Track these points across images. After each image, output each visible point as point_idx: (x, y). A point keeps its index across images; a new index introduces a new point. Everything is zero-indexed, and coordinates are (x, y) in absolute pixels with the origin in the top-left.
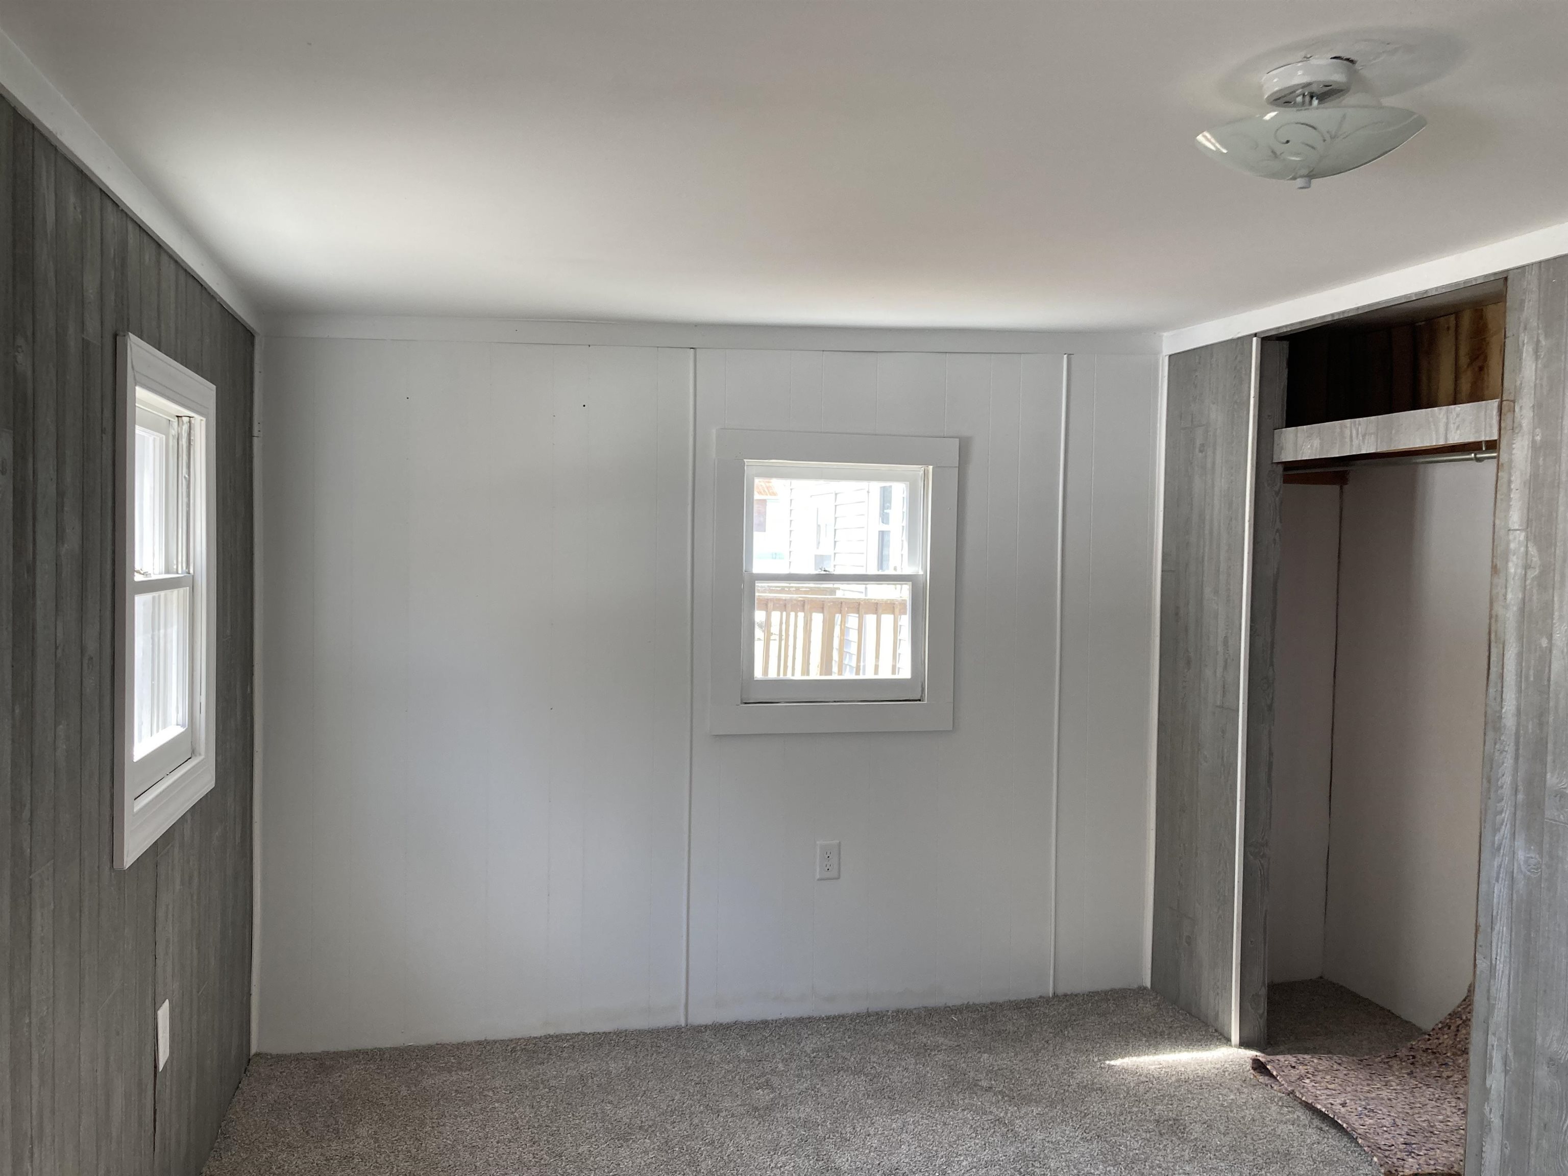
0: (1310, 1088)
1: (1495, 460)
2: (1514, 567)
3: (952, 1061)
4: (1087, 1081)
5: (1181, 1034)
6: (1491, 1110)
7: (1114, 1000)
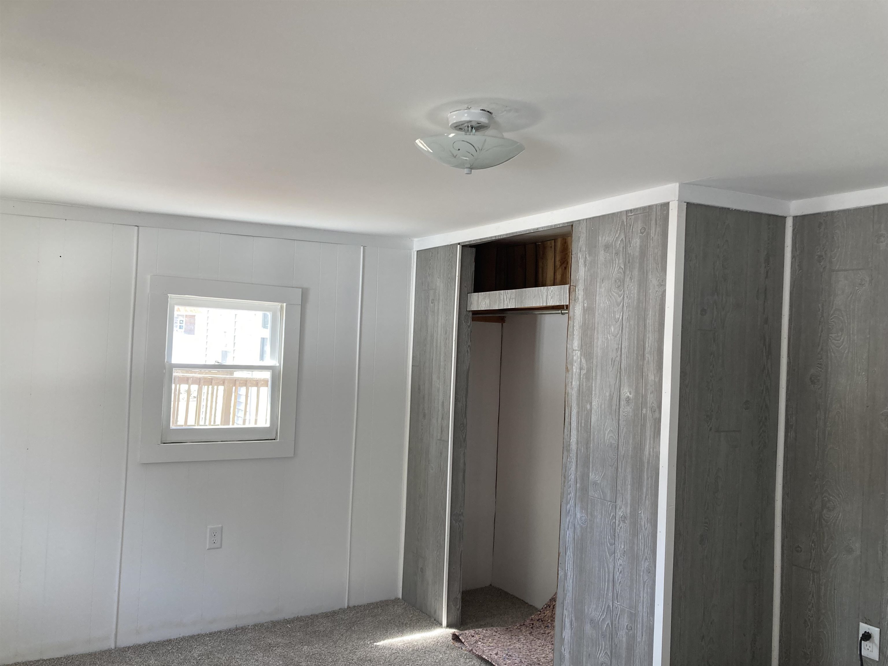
0: (481, 647)
1: (568, 314)
2: (575, 369)
3: (286, 653)
4: (363, 656)
5: (416, 624)
6: (565, 649)
7: (381, 607)
